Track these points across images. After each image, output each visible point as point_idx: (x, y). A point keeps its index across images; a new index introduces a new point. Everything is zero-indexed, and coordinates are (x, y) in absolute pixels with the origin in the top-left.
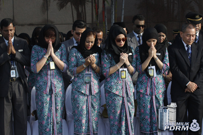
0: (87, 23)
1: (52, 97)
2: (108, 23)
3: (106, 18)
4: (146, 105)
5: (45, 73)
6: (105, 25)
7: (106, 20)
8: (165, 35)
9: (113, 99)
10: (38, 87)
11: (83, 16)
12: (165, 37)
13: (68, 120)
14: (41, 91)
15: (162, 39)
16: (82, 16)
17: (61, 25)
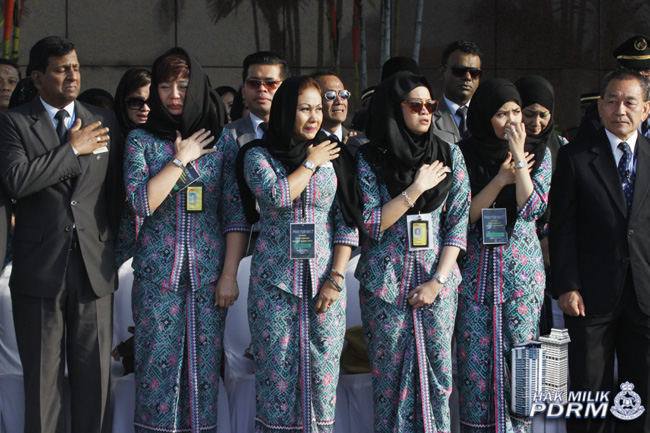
0: (303, 65)
1: (185, 302)
2: (368, 68)
3: (364, 52)
4: (472, 336)
5: (167, 223)
6: (361, 75)
7: (364, 58)
8: (548, 112)
9: (379, 317)
10: (146, 269)
11: (291, 43)
12: (549, 117)
13: (231, 376)
14: (154, 281)
15: (539, 124)
16: (287, 43)
17: (220, 69)
